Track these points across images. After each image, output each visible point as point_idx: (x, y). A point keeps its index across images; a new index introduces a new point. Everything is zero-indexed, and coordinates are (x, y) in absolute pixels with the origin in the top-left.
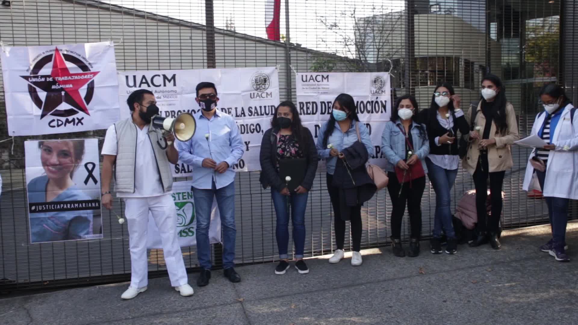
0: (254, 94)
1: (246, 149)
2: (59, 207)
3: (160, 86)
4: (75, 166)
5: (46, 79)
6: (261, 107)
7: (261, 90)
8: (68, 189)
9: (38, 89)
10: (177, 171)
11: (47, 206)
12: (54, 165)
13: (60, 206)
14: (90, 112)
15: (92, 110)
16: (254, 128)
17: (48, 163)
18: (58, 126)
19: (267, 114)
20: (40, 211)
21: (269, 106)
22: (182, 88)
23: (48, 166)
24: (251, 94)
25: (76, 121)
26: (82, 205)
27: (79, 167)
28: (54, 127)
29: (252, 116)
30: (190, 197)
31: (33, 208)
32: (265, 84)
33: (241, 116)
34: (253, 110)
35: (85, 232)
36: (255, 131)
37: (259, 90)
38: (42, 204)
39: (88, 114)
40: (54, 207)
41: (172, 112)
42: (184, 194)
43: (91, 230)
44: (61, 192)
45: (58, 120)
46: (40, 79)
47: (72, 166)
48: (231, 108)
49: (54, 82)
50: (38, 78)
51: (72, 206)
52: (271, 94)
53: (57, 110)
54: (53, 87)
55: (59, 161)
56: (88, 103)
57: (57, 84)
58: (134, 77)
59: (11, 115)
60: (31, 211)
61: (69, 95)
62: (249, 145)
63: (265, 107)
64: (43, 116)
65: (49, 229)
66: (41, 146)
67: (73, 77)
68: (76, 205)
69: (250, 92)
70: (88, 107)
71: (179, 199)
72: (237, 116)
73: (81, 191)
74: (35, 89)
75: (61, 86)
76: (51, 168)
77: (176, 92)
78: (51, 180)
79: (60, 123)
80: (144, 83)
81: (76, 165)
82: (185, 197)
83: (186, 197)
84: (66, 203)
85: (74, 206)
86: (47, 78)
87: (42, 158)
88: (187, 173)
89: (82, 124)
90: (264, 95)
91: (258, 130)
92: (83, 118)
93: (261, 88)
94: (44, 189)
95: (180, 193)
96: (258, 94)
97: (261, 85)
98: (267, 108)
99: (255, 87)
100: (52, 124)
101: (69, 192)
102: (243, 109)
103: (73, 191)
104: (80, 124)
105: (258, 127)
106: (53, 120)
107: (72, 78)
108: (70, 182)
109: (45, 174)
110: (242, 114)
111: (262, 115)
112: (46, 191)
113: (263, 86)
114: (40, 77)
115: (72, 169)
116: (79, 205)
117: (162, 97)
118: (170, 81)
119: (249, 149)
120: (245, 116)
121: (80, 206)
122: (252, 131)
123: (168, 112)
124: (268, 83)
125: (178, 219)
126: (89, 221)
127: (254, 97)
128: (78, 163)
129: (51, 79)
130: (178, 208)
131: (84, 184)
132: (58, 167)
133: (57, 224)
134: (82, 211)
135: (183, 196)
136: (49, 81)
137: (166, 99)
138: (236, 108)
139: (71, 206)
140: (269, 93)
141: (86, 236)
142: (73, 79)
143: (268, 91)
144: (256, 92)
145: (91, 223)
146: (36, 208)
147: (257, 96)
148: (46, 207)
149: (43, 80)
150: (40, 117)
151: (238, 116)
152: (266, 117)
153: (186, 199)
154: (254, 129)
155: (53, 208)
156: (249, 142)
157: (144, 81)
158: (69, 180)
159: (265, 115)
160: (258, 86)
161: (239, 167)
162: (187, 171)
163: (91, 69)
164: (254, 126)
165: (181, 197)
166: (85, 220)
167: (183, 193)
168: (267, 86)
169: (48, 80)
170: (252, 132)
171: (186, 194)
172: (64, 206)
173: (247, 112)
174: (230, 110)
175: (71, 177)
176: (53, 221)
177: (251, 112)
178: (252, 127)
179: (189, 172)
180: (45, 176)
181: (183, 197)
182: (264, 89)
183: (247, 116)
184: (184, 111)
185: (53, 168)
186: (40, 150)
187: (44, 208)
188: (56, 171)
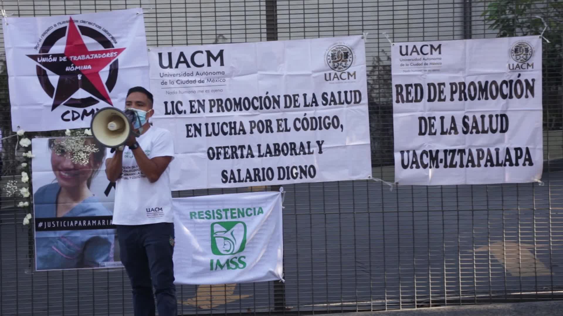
0: (330, 74)
1: (318, 151)
2: (72, 224)
3: (203, 65)
4: (93, 171)
5: (58, 59)
6: (339, 93)
7: (340, 69)
8: (84, 202)
9: (48, 72)
10: (224, 180)
11: (58, 222)
12: (67, 170)
13: (74, 223)
14: (112, 100)
15: (116, 98)
16: (330, 121)
17: (60, 167)
18: (74, 119)
19: (348, 103)
20: (48, 229)
21: (351, 92)
22: (232, 67)
23: (60, 170)
24: (325, 75)
25: (96, 113)
26: (101, 222)
27: (98, 173)
28: (68, 120)
29: (328, 106)
30: (241, 215)
31: (40, 225)
32: (347, 61)
33: (312, 106)
34: (329, 97)
35: (104, 258)
36: (331, 125)
37: (337, 69)
38: (51, 220)
39: (110, 103)
40: (66, 224)
41: (218, 100)
42: (233, 211)
43: (112, 256)
44: (75, 204)
45: (73, 112)
46: (51, 58)
47: (90, 171)
48: (298, 95)
49: (69, 63)
50: (49, 58)
51: (89, 223)
52: (355, 73)
53: (72, 99)
54: (67, 69)
55: (73, 164)
56: (110, 90)
57: (72, 65)
58: (170, 54)
59: (15, 105)
60: (38, 229)
61: (87, 79)
62: (323, 146)
63: (346, 92)
64: (54, 107)
65: (59, 252)
66: (52, 145)
67: (92, 55)
68: (94, 222)
69: (323, 73)
71: (227, 218)
72: (306, 105)
73: (100, 204)
74: (45, 71)
75: (77, 68)
76: (63, 173)
77: (223, 73)
78: (63, 189)
79: (76, 115)
80: (182, 62)
81: (95, 170)
82: (234, 215)
83: (236, 215)
84: (82, 219)
85: (91, 223)
86: (60, 58)
87: (54, 160)
88: (237, 183)
90: (345, 76)
91: (336, 125)
93: (340, 66)
94: (55, 201)
95: (228, 210)
96: (336, 74)
97: (340, 62)
98: (349, 94)
99: (331, 64)
100: (66, 117)
101: (85, 205)
102: (314, 95)
103: (90, 203)
105: (335, 120)
106: (68, 112)
107: (91, 57)
108: (87, 193)
109: (56, 181)
110: (313, 102)
111: (341, 103)
112: (57, 203)
113: (344, 63)
114: (51, 56)
115: (89, 175)
116: (97, 222)
117: (206, 81)
118: (215, 59)
119: (322, 150)
120: (317, 105)
121: (99, 223)
122: (327, 126)
123: (213, 100)
124: (351, 59)
125: (225, 245)
126: (109, 244)
127: (330, 80)
128: (98, 168)
129: (64, 59)
130: (225, 230)
131: (104, 195)
132: (72, 172)
133: (69, 247)
134: (100, 231)
135: (232, 214)
136: (62, 61)
137: (211, 83)
138: (305, 95)
139: (87, 223)
140: (352, 73)
141: (106, 263)
142: (92, 58)
143: (351, 70)
144: (333, 72)
145: (113, 246)
146: (44, 225)
147: (334, 77)
149: (55, 60)
150: (51, 108)
151: (308, 106)
152: (347, 107)
153: (235, 217)
154: (329, 124)
155: (65, 226)
156: (323, 142)
157: (182, 60)
158: (86, 189)
159: (345, 103)
160: (336, 64)
161: (308, 176)
162: (237, 179)
163: (114, 44)
164: (329, 119)
165: (229, 214)
166: (106, 242)
167: (232, 209)
168: (349, 63)
169: (60, 60)
170: (327, 128)
171: (236, 211)
172: (78, 222)
173: (320, 100)
174: (297, 97)
175: (89, 186)
176: (64, 242)
177: (325, 99)
178: (327, 121)
179: (240, 181)
180: (57, 183)
181: (232, 216)
182: (344, 67)
183: (321, 106)
184: (234, 99)
185: (66, 173)
186: (50, 150)
187: (53, 225)
188: (70, 177)
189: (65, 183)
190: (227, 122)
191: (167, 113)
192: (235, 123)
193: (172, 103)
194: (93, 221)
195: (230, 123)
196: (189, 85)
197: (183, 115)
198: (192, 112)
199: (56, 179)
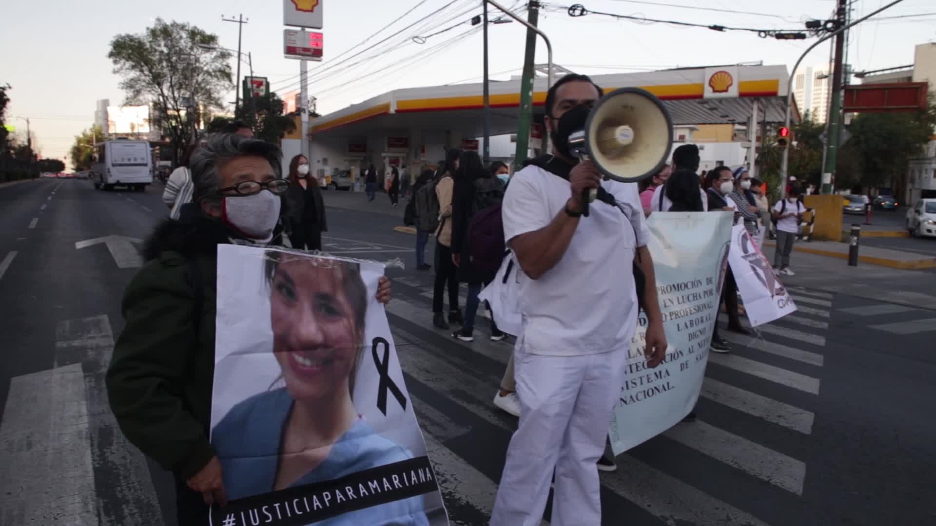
2: (316, 503)
4: (357, 349)
8: (344, 438)
11: (277, 506)
12: (308, 347)
13: (321, 500)
17: (293, 340)
23: (290, 349)
26: (391, 482)
31: (230, 523)
40: (301, 506)
44: (325, 449)
51: (362, 490)
55: (321, 330)
66: (273, 273)
68: (374, 485)
76: (299, 359)
78: (298, 406)
81: (360, 345)
85: (367, 488)
87: (276, 320)
101: (348, 448)
103: (357, 440)
109: (282, 384)
112: (280, 451)
116: (381, 484)
121: (386, 485)
128: (361, 341)
131: (380, 413)
132: (319, 351)
139: (357, 492)
148: (272, 510)
155: (298, 512)
172: (334, 496)
175: (351, 389)
180: (283, 390)
185: (305, 357)
186: (268, 284)
187: (268, 518)
188: (315, 369)
189: (305, 388)
194: (370, 483)
199: (280, 378)
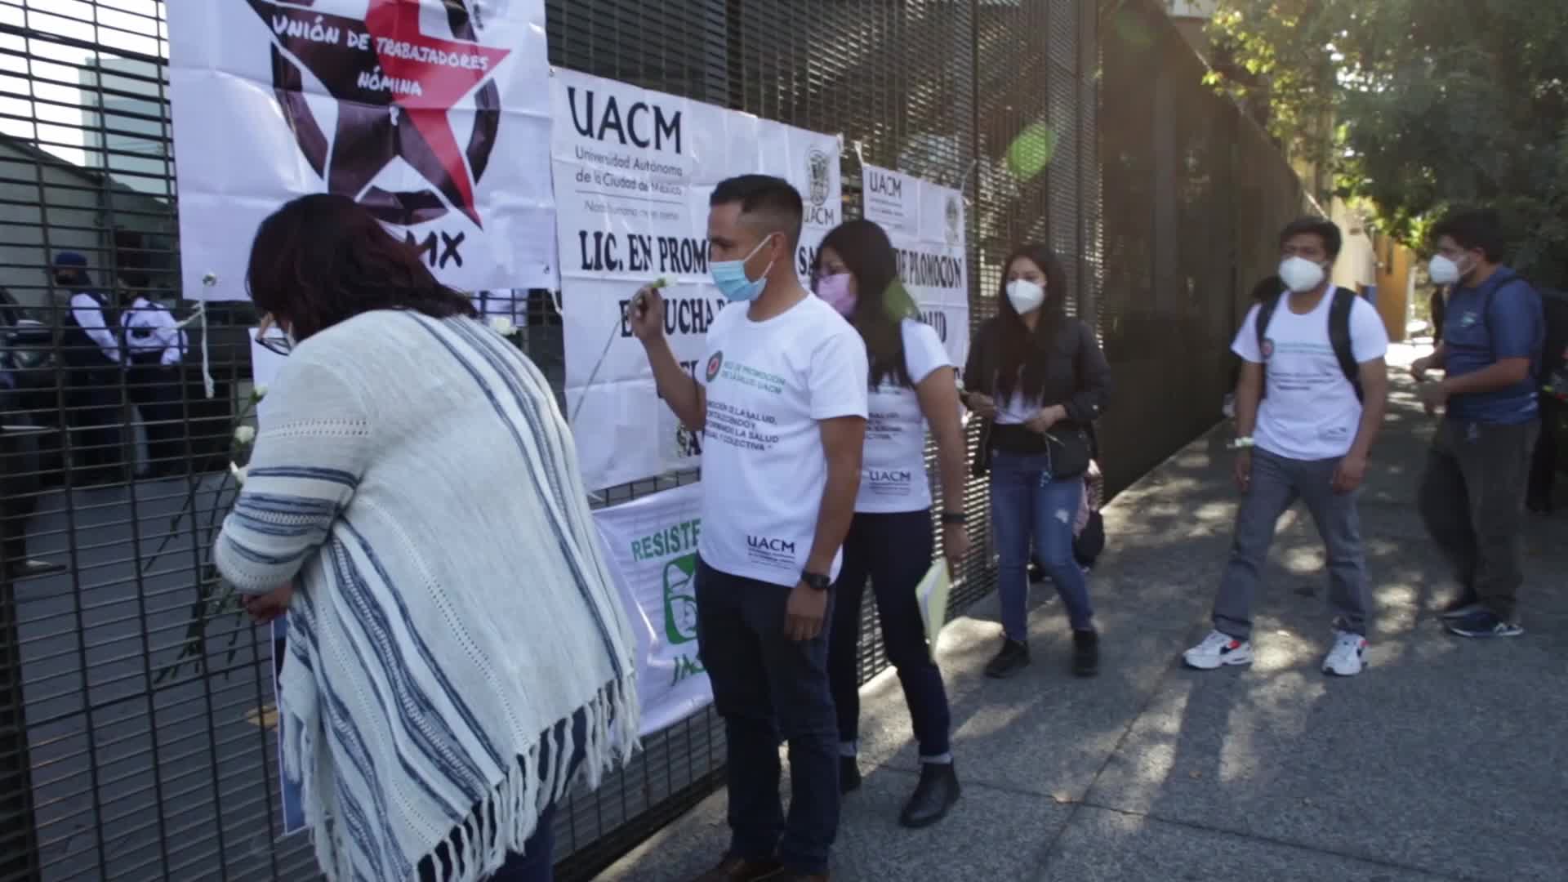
3: (648, 144)
5: (343, 38)
7: (817, 199)
9: (308, 78)
10: (681, 449)
14: (480, 211)
15: (484, 204)
22: (693, 160)
25: (441, 247)
32: (823, 185)
37: (814, 200)
39: (476, 220)
41: (670, 241)
46: (319, 28)
49: (369, 59)
50: (312, 25)
53: (375, 190)
54: (364, 80)
56: (477, 175)
57: (377, 69)
58: (590, 95)
61: (413, 127)
67: (425, 49)
70: (476, 190)
71: (687, 546)
75: (387, 82)
77: (679, 172)
80: (611, 126)
86: (351, 34)
89: (459, 261)
92: (461, 237)
93: (817, 195)
95: (688, 524)
96: (812, 210)
97: (818, 186)
104: (451, 261)
107: (421, 54)
113: (821, 190)
114: (319, 19)
117: (651, 186)
118: (668, 132)
123: (663, 240)
129: (360, 42)
136: (356, 48)
137: (659, 195)
142: (423, 60)
149: (332, 36)
157: (612, 119)
160: (815, 189)
163: (476, 31)
165: (690, 539)
168: (825, 190)
169: (350, 44)
182: (821, 197)
184: (694, 242)
190: (688, 299)
191: (586, 266)
192: (700, 302)
193: (598, 236)
195: (693, 302)
196: (626, 191)
197: (615, 275)
198: (633, 267)
